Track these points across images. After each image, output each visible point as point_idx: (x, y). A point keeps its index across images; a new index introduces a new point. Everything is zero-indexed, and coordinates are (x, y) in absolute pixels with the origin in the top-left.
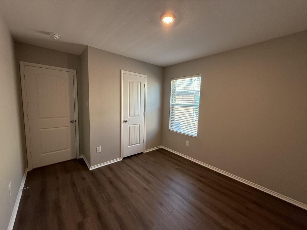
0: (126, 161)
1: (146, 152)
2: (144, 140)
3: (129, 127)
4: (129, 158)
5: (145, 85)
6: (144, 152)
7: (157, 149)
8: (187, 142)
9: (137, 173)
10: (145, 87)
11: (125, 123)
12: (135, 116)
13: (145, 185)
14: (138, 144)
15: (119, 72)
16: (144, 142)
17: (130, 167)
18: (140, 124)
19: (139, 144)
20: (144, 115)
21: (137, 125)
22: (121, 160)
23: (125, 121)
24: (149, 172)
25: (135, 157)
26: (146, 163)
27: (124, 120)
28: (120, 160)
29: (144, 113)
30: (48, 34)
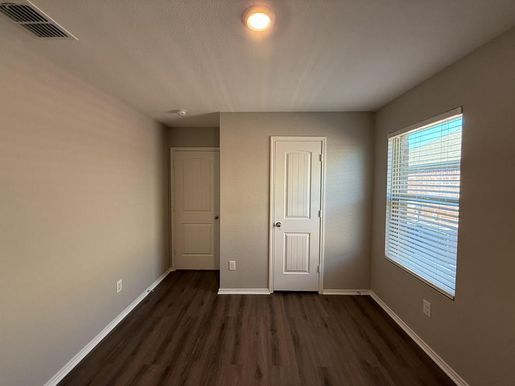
0: (275, 298)
1: (324, 294)
2: (318, 267)
3: (286, 237)
4: (284, 295)
5: (321, 156)
6: (320, 293)
7: (357, 294)
8: (427, 303)
9: (272, 330)
10: (320, 160)
11: (276, 228)
12: (298, 217)
13: (264, 362)
14: (305, 271)
15: (267, 140)
16: (318, 271)
17: (272, 311)
18: (310, 234)
19: (308, 273)
20: (319, 216)
21: (304, 235)
22: (270, 293)
23: (278, 225)
24: (294, 340)
25: (295, 297)
26: (306, 317)
27: (276, 223)
28: (266, 292)
29: (320, 212)
30: (176, 111)
